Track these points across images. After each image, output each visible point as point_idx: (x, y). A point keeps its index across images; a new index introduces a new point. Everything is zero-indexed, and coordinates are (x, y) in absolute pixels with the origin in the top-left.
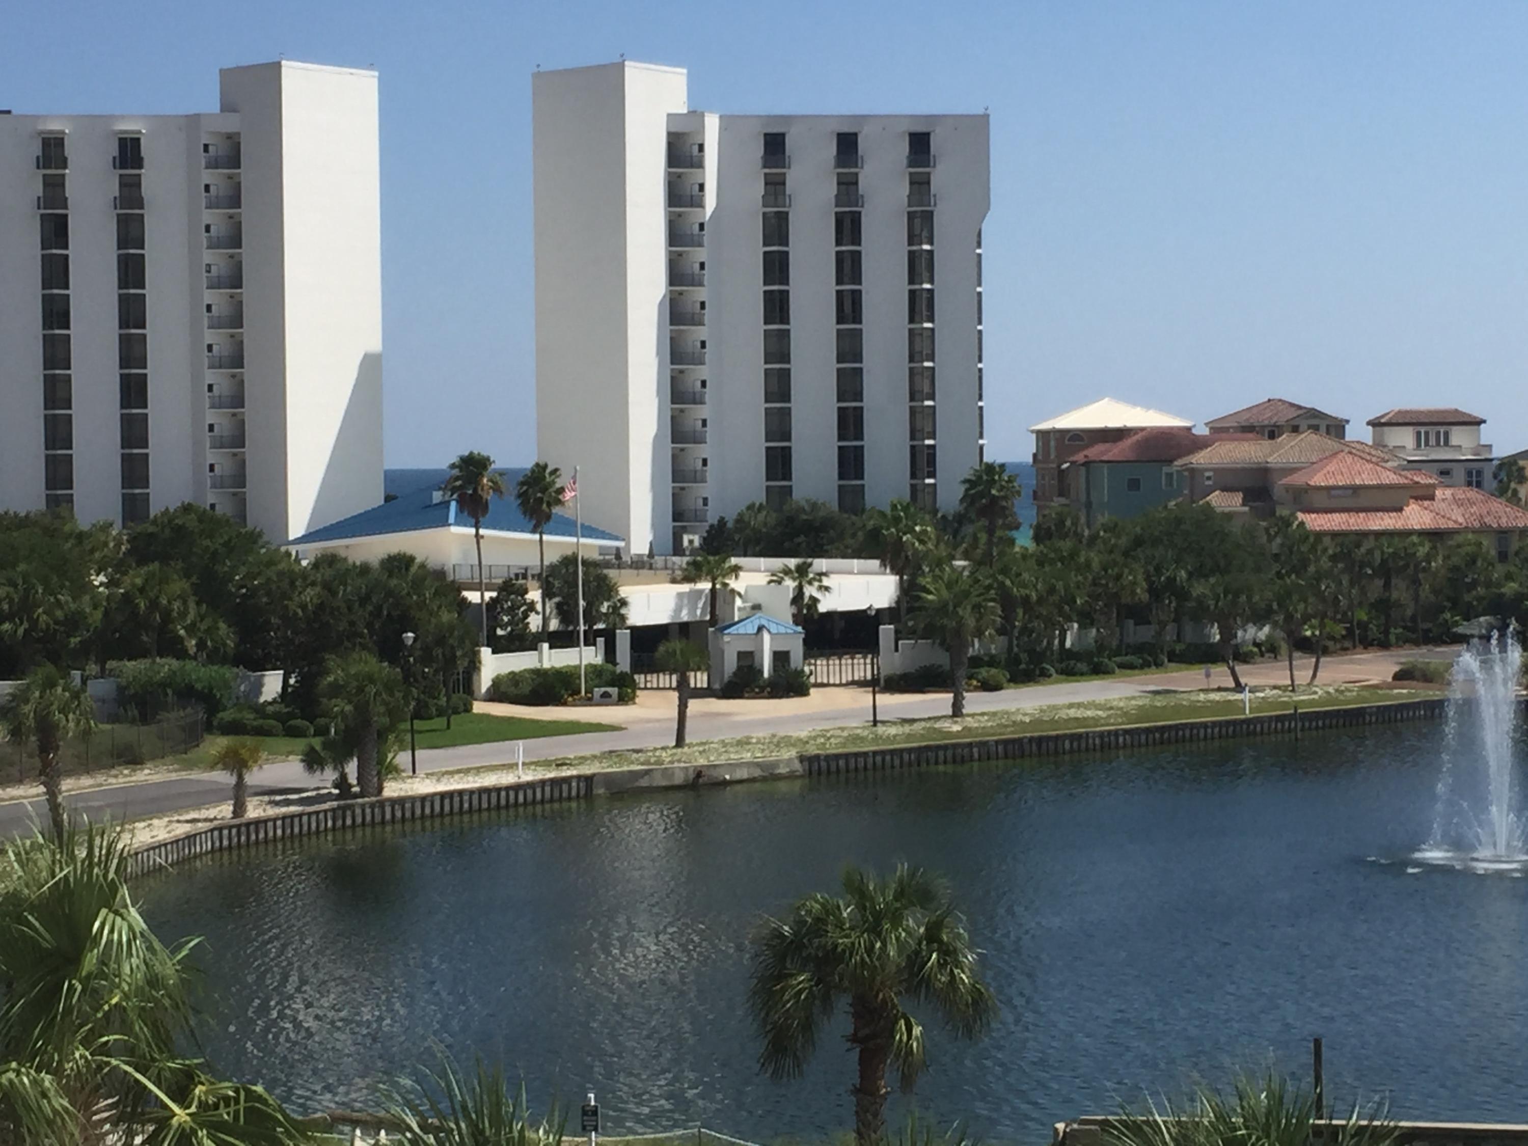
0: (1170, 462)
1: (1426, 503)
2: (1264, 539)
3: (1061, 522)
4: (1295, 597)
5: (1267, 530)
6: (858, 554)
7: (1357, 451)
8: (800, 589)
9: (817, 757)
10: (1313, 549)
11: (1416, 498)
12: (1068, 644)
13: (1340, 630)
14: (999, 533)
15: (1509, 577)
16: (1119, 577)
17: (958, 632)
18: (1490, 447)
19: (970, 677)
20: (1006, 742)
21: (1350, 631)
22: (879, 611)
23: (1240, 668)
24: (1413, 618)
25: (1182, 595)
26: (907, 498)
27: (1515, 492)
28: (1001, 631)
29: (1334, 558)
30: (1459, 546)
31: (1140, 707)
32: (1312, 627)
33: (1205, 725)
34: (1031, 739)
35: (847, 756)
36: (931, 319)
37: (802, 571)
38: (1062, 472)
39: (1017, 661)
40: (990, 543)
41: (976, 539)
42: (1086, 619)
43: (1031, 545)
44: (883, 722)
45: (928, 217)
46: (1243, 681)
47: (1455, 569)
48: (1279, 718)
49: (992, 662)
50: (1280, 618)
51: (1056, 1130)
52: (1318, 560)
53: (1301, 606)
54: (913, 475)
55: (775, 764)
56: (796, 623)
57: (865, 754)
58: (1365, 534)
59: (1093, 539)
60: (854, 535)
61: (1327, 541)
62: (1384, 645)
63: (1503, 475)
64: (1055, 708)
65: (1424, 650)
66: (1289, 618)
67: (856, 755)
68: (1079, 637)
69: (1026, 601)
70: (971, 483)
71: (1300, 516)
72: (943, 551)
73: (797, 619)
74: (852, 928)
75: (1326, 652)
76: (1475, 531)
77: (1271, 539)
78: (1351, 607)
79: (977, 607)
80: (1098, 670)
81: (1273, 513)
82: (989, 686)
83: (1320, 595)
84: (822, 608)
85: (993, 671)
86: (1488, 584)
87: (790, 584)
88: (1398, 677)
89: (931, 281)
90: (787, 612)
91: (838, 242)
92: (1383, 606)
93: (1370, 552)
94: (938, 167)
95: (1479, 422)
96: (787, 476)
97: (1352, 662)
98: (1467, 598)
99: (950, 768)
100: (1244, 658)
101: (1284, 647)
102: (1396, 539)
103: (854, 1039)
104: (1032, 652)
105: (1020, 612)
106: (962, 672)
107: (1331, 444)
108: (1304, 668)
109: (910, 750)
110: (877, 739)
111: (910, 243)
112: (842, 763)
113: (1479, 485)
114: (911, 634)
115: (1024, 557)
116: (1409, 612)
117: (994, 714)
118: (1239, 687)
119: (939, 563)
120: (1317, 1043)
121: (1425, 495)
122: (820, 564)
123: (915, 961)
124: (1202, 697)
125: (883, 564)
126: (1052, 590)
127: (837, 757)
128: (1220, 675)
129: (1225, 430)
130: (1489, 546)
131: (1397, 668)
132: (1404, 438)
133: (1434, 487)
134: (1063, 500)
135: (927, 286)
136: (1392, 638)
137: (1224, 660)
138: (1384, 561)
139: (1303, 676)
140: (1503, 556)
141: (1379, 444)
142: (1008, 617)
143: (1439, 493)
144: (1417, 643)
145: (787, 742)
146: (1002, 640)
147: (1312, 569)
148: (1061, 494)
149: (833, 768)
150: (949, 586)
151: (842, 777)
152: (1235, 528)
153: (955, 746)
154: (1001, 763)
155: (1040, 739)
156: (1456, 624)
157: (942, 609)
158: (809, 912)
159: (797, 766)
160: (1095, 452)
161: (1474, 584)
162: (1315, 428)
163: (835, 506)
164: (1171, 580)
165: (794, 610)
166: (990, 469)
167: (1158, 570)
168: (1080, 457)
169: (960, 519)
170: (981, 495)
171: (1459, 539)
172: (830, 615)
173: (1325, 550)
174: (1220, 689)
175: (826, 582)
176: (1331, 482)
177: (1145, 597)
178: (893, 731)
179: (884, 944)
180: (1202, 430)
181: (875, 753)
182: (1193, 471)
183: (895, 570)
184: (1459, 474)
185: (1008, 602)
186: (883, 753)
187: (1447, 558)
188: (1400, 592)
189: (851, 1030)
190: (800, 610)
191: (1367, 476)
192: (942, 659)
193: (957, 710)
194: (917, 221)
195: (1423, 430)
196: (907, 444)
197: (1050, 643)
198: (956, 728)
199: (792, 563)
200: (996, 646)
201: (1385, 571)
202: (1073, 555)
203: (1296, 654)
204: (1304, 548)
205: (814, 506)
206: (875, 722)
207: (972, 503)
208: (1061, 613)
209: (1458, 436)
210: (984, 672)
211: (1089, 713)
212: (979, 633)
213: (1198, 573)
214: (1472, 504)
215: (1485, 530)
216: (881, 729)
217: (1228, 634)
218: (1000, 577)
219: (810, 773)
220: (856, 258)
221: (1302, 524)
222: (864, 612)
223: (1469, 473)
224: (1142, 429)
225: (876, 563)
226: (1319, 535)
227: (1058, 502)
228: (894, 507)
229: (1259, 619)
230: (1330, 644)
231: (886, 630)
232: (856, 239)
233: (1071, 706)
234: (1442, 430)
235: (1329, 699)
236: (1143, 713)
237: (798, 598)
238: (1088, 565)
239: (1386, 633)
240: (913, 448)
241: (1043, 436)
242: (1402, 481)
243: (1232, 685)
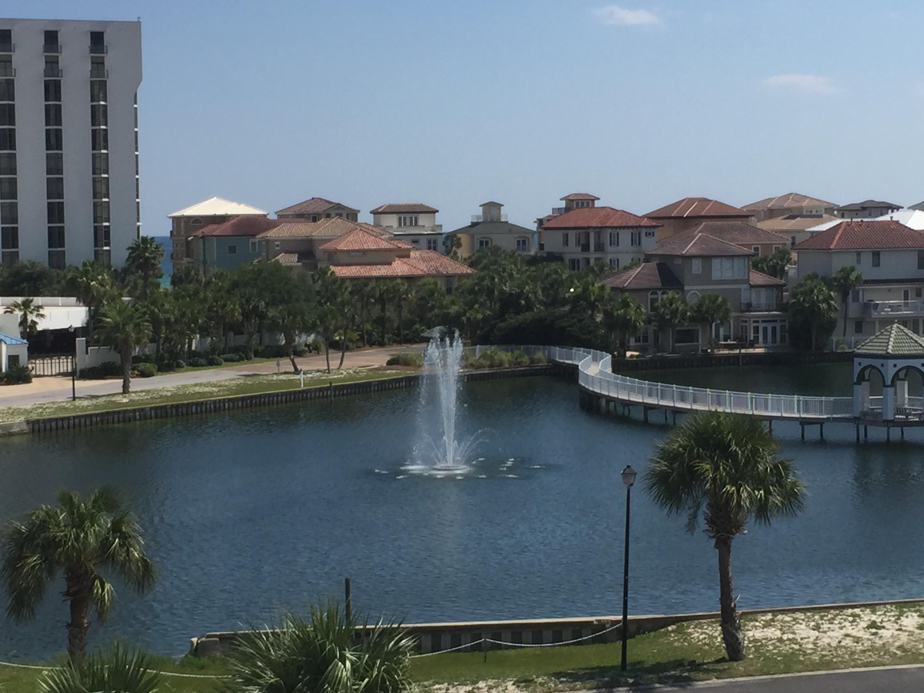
0: (254, 236)
1: (405, 260)
2: (311, 282)
3: (188, 274)
4: (330, 317)
5: (313, 276)
6: (62, 293)
7: (364, 228)
8: (25, 316)
9: (38, 421)
10: (340, 287)
11: (400, 257)
12: (193, 348)
13: (356, 336)
14: (150, 279)
15: (453, 303)
16: (225, 306)
17: (126, 341)
18: (441, 226)
19: (133, 369)
20: (156, 408)
21: (362, 338)
22: (76, 329)
23: (297, 360)
24: (398, 328)
25: (262, 316)
26: (92, 258)
27: (455, 253)
28: (152, 340)
29: (351, 293)
30: (425, 285)
31: (238, 385)
32: (340, 335)
33: (277, 395)
34: (172, 406)
35: (56, 420)
36: (106, 148)
37: (26, 305)
38: (188, 243)
39: (162, 359)
40: (145, 286)
41: (136, 284)
42: (204, 331)
43: (170, 287)
44: (79, 398)
45: (103, 85)
46: (299, 367)
47: (422, 298)
48: (321, 389)
49: (147, 359)
50: (321, 330)
51: (192, 643)
52: (343, 294)
53: (333, 322)
54: (96, 245)
55: (11, 426)
56: (23, 337)
57: (68, 418)
58: (369, 279)
59: (208, 283)
60: (59, 282)
61: (348, 283)
62: (381, 344)
63: (449, 243)
64: (185, 386)
65: (404, 347)
66: (326, 329)
67: (63, 419)
68: (200, 342)
69: (167, 322)
70: (132, 249)
71: (332, 268)
72: (115, 291)
73: (24, 335)
74: (65, 526)
75: (348, 349)
76: (433, 276)
77: (314, 282)
78: (362, 323)
79: (137, 325)
80: (212, 363)
81: (316, 267)
82: (144, 374)
83: (343, 315)
84: (39, 328)
85: (148, 365)
86: (441, 307)
87: (18, 313)
88: (390, 363)
89: (106, 124)
90: (16, 331)
91: (47, 99)
92: (381, 321)
93: (373, 289)
95: (435, 212)
96: (16, 245)
97: (364, 355)
98: (429, 315)
99: (121, 425)
100: (299, 354)
101: (323, 347)
102: (388, 282)
103: (67, 594)
104: (171, 352)
105: (164, 328)
106: (129, 366)
107: (350, 225)
108: (336, 359)
109: (97, 415)
110: (75, 408)
111: (92, 101)
112: (53, 424)
113: (435, 249)
114: (97, 343)
115: (166, 295)
116: (396, 325)
117: (149, 391)
118: (297, 372)
119: (113, 299)
120: (347, 581)
121: (404, 255)
122: (38, 300)
123: (105, 544)
124: (275, 377)
125: (79, 300)
126: (183, 315)
127: (50, 420)
128: (286, 364)
129: (287, 216)
130: (441, 285)
131: (389, 358)
132: (392, 221)
133: (409, 250)
134: (189, 260)
135: (103, 127)
136: (386, 340)
137: (288, 355)
138: (381, 295)
139: (334, 364)
140: (449, 291)
141: (377, 225)
142: (156, 330)
143: (412, 254)
144: (400, 343)
145: (14, 413)
146: (154, 345)
147: (339, 299)
148: (187, 256)
149: (48, 427)
150: (120, 313)
151: (54, 432)
152: (294, 275)
153: (125, 411)
154: (153, 421)
155: (177, 406)
156: (423, 331)
157: (116, 327)
158: (37, 517)
159: (25, 427)
160: (208, 230)
161: (433, 308)
162: (340, 215)
163: (46, 265)
164: (256, 307)
165: (21, 329)
166: (145, 240)
167: (248, 301)
168: (199, 233)
169: (126, 271)
170: (139, 256)
171: (425, 280)
172: (44, 332)
173: (346, 288)
174: (286, 373)
175: (42, 312)
176: (351, 248)
177: (240, 318)
178: (86, 403)
179: (86, 534)
180: (273, 217)
181: (74, 417)
182: (268, 241)
183: (86, 304)
184: (423, 242)
185: (156, 323)
186: (79, 417)
187: (417, 292)
188: (390, 313)
189: (65, 590)
190: (25, 329)
191: (370, 244)
192: (115, 357)
193: (126, 390)
194: (96, 87)
195: (402, 216)
196: (92, 225)
197: (183, 346)
198: (125, 400)
199: (19, 300)
200: (149, 349)
201: (382, 301)
202: (196, 293)
203: (330, 351)
204: (335, 287)
205: (33, 264)
206: (74, 398)
207: (133, 262)
208: (189, 328)
209: (423, 220)
210: (142, 366)
211: (207, 389)
212: (138, 342)
213: (272, 303)
214: (432, 260)
215: (439, 275)
216: (77, 403)
217: (290, 339)
218: (152, 308)
219: (33, 431)
220: (58, 109)
221: (333, 273)
222: (66, 330)
223: (429, 242)
224: (237, 216)
225: (73, 299)
226: (343, 280)
227: (185, 260)
228: (85, 265)
229: (308, 330)
230: (350, 345)
231: (80, 341)
232: (58, 97)
233: (196, 385)
234: (414, 216)
235: (350, 377)
236: (240, 388)
237: (23, 322)
238: (205, 299)
239: (383, 337)
240: (95, 227)
241: (176, 220)
242: (391, 246)
243: (293, 370)
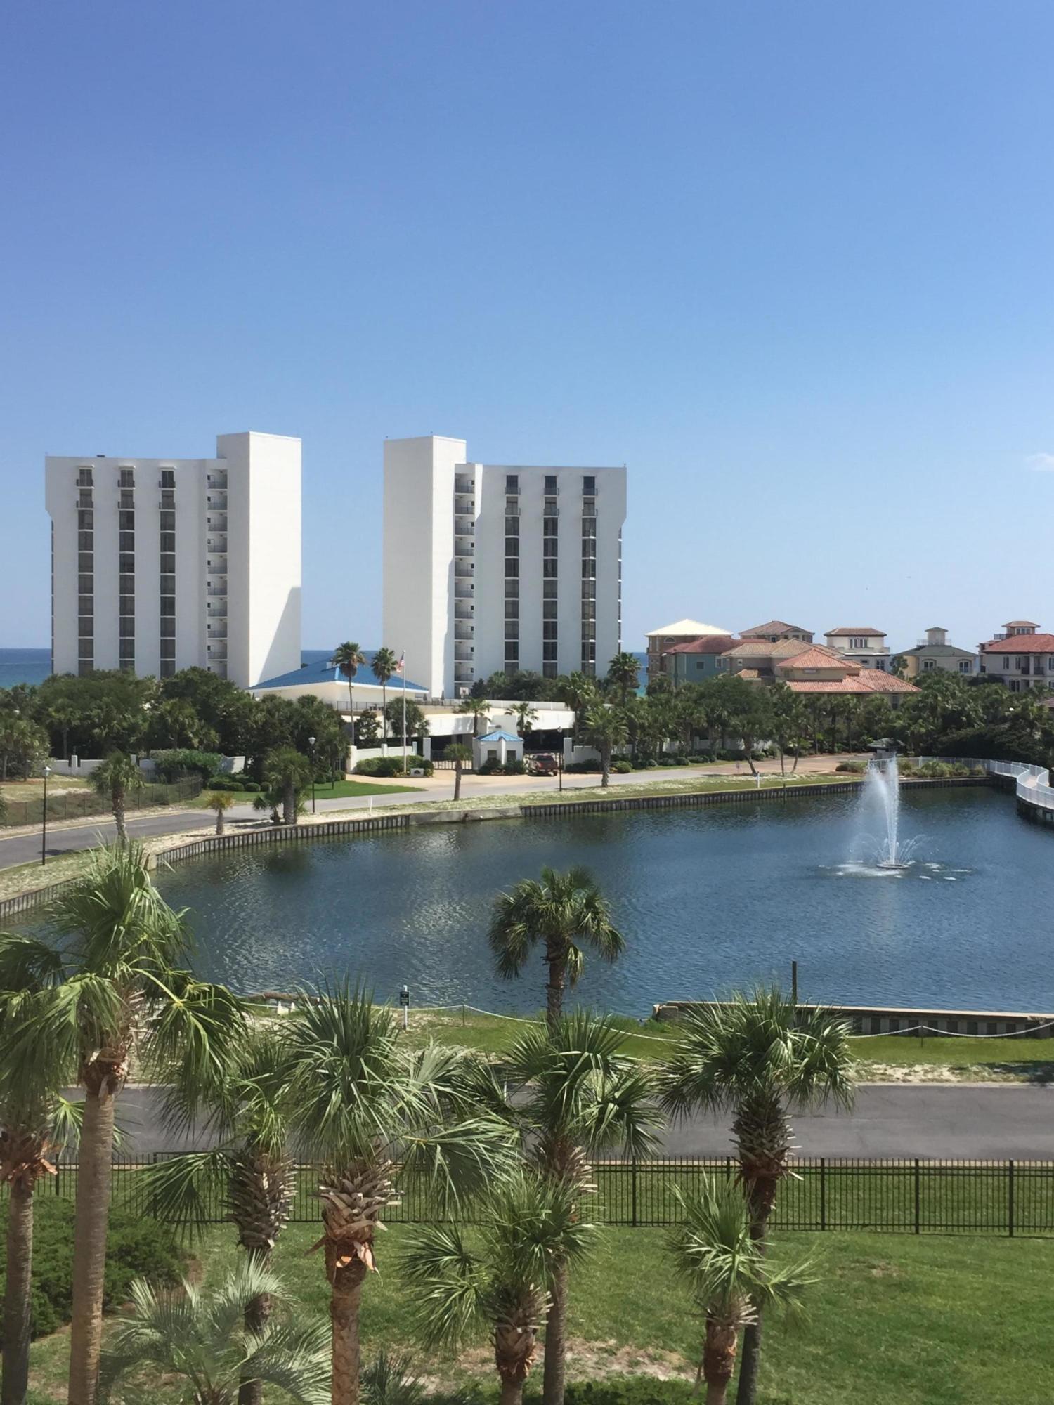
0: (719, 653)
1: (855, 678)
2: (769, 695)
3: (661, 685)
4: (784, 726)
5: (770, 690)
6: (553, 700)
7: (819, 650)
8: (522, 717)
9: (529, 807)
10: (795, 700)
11: (850, 675)
12: (664, 749)
13: (808, 744)
14: (629, 689)
15: (898, 718)
16: (692, 714)
17: (606, 742)
18: (888, 649)
19: (612, 766)
20: (630, 801)
21: (814, 745)
22: (564, 730)
23: (755, 763)
24: (847, 739)
25: (725, 724)
26: (579, 670)
27: (902, 672)
28: (629, 742)
29: (806, 706)
30: (872, 700)
31: (702, 784)
32: (794, 742)
33: (736, 794)
34: (644, 800)
35: (545, 807)
36: (594, 576)
37: (523, 708)
38: (662, 659)
39: (637, 757)
40: (623, 695)
41: (616, 693)
42: (674, 736)
43: (645, 697)
44: (565, 789)
45: (593, 521)
46: (756, 770)
47: (869, 713)
48: (775, 790)
49: (624, 758)
50: (777, 738)
51: (654, 1009)
52: (797, 706)
53: (788, 731)
54: (583, 658)
55: (507, 811)
56: (520, 736)
57: (555, 806)
58: (822, 694)
59: (678, 694)
60: (551, 690)
61: (802, 697)
62: (831, 752)
63: (895, 664)
64: (656, 783)
65: (853, 755)
66: (782, 737)
67: (551, 806)
68: (670, 745)
69: (642, 727)
70: (615, 663)
71: (788, 683)
72: (598, 699)
73: (520, 734)
74: (547, 900)
75: (801, 755)
76: (881, 693)
77: (772, 695)
78: (814, 732)
79: (616, 729)
80: (680, 763)
81: (774, 681)
82: (621, 771)
83: (798, 725)
84: (534, 728)
85: (624, 763)
86: (887, 721)
87: (517, 715)
88: (839, 769)
89: (594, 556)
90: (514, 730)
91: (546, 534)
92: (831, 732)
93: (825, 703)
94: (600, 495)
95: (883, 636)
96: (516, 658)
97: (816, 761)
98: (876, 728)
99: (600, 814)
100: (757, 758)
101: (778, 754)
102: (839, 697)
103: (547, 959)
104: (645, 753)
105: (639, 731)
106: (607, 764)
107: (807, 646)
108: (790, 764)
109: (579, 804)
110: (562, 798)
111: (584, 535)
112: (543, 810)
113: (883, 669)
114: (582, 742)
115: (642, 702)
116: (845, 735)
117: (624, 786)
118: (755, 774)
119: (596, 705)
120: (794, 964)
121: (854, 673)
122: (533, 704)
123: (578, 918)
124: (735, 778)
125: (567, 705)
126: (656, 721)
127: (540, 807)
128: (745, 767)
129: (750, 637)
130: (888, 701)
131: (838, 765)
132: (844, 643)
133: (859, 669)
134: (662, 673)
135: (592, 558)
136: (836, 749)
137: (747, 759)
138: (832, 708)
139: (788, 768)
140: (895, 707)
141: (830, 646)
142: (632, 734)
143: (861, 673)
144: (848, 752)
145: (514, 799)
146: (629, 747)
147: (794, 711)
148: (661, 670)
149: (538, 812)
150: (601, 717)
151: (543, 818)
152: (754, 688)
153: (603, 802)
154: (628, 811)
155: (648, 800)
156: (870, 742)
157: (597, 730)
158: (524, 891)
159: (519, 812)
160: (680, 647)
161: (880, 721)
162: (797, 637)
163: (541, 674)
164: (719, 716)
165: (519, 728)
166: (624, 655)
167: (712, 710)
168: (672, 650)
169: (608, 682)
170: (619, 669)
171: (873, 697)
172: (538, 732)
173: (800, 702)
174: (744, 775)
175: (536, 714)
176: (805, 666)
177: (705, 725)
178: (570, 794)
179: (564, 907)
180: (737, 637)
181: (560, 806)
182: (731, 659)
183: (574, 709)
184: (872, 662)
185: (632, 726)
186: (564, 805)
187: (865, 707)
188: (840, 724)
189: (545, 954)
190: (522, 728)
191: (824, 663)
192: (597, 756)
193: (604, 784)
194: (587, 524)
195: (853, 639)
196: (580, 641)
197: (655, 748)
198: (604, 793)
199: (518, 703)
200: (627, 750)
201: (833, 713)
202: (668, 702)
203: (785, 756)
204: (790, 700)
205: (530, 674)
206: (561, 789)
207: (614, 674)
208: (661, 732)
209: (872, 642)
210: (619, 764)
211: (675, 786)
212: (616, 742)
213: (735, 713)
214: (879, 678)
215: (886, 693)
216: (563, 793)
217: (749, 745)
218: (629, 714)
219: (526, 815)
220: (555, 542)
221: (789, 687)
222: (556, 730)
223: (878, 663)
224: (705, 636)
225: (563, 704)
226: (798, 694)
227: (660, 673)
228: (573, 675)
229: (766, 737)
230: (803, 751)
231: (567, 740)
232: (555, 532)
233: (665, 782)
234: (864, 639)
235: (803, 781)
236: (704, 786)
237: (520, 723)
238: (676, 707)
239: (833, 746)
240: (583, 644)
241: (652, 638)
242: (843, 666)
243: (751, 772)
